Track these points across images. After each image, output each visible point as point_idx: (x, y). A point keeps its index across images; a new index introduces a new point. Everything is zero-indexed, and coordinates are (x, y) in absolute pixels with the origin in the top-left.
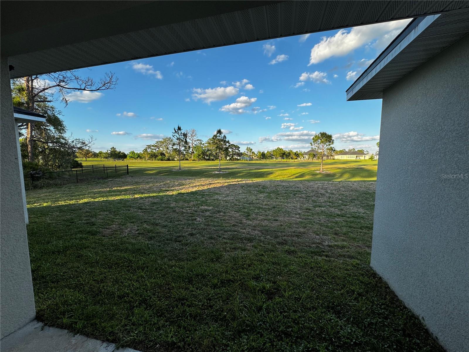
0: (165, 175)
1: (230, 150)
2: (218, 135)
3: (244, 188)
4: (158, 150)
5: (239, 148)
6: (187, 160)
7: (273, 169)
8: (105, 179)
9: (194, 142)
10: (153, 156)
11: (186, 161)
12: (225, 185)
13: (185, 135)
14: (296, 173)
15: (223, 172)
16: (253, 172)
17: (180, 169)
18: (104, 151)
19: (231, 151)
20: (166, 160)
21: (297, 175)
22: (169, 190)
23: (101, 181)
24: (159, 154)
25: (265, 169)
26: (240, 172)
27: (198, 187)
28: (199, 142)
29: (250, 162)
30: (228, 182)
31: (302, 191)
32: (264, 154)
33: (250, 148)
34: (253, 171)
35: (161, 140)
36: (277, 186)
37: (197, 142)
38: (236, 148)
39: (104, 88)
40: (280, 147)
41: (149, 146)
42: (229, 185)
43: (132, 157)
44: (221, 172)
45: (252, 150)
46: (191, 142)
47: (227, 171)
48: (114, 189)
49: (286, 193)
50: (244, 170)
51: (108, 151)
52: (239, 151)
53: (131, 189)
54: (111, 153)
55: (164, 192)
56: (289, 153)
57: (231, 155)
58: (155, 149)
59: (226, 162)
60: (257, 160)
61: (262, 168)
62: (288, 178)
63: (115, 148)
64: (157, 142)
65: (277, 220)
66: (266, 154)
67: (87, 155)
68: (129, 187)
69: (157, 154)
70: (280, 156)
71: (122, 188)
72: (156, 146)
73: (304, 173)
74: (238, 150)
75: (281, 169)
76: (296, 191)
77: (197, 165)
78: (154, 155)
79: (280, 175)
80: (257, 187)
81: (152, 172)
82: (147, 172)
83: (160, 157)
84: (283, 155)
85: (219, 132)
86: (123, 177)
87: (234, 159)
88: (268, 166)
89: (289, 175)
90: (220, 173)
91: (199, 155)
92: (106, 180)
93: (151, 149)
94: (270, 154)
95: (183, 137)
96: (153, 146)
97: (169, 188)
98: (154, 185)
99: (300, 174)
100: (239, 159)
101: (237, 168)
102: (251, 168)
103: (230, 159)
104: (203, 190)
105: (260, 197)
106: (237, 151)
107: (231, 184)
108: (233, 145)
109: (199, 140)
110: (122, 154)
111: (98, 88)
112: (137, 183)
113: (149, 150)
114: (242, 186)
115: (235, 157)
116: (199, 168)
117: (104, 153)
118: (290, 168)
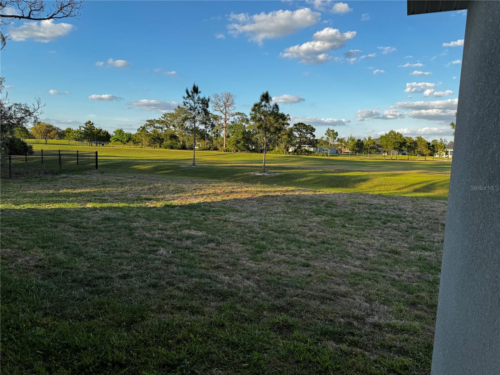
0: (166, 174)
1: (296, 134)
2: (263, 103)
3: (290, 203)
4: (166, 129)
5: (313, 130)
6: (216, 149)
7: (370, 173)
8: (57, 174)
9: (228, 117)
10: (157, 140)
11: (215, 152)
12: (257, 196)
13: (205, 103)
14: (416, 182)
15: (270, 173)
16: (327, 176)
17: (194, 164)
18: (75, 128)
19: (298, 136)
20: (179, 149)
21: (417, 187)
22: (150, 199)
23: (49, 177)
24: (168, 137)
25: (355, 171)
26: (302, 176)
27: (205, 197)
28: (239, 116)
29: (331, 158)
30: (265, 192)
31: (405, 218)
32: (362, 144)
33: (333, 131)
34: (327, 174)
35: (173, 111)
36: (358, 204)
37: (236, 117)
38: (307, 131)
39: (60, 14)
40: (397, 131)
41: (151, 123)
42: (265, 196)
43: (118, 140)
44: (265, 174)
45: (337, 134)
46: (223, 116)
47: (278, 173)
48: (61, 191)
49: (368, 218)
50: (312, 172)
51: (80, 127)
52: (314, 136)
53: (89, 193)
54: (85, 131)
55: (142, 202)
56: (415, 143)
57: (297, 143)
58: (162, 128)
59: (286, 155)
60: (347, 154)
61: (348, 169)
62: (397, 191)
63: (93, 124)
64: (165, 115)
65: (308, 266)
66: (365, 144)
67: (49, 134)
68: (88, 190)
69: (163, 137)
70: (395, 149)
71: (75, 191)
72: (163, 122)
73: (434, 183)
74: (312, 134)
75: (388, 172)
76: (393, 216)
77: (229, 159)
78: (159, 138)
79: (381, 185)
80: (316, 203)
81: (145, 168)
82: (135, 167)
83: (169, 142)
84: (401, 146)
85: (266, 97)
86: (88, 172)
87: (302, 151)
88: (363, 166)
89: (401, 186)
90: (264, 176)
91: (238, 142)
92: (58, 177)
93: (154, 127)
94: (374, 143)
95: (201, 105)
96: (157, 122)
97: (155, 195)
98: (131, 190)
99: (424, 184)
100: (311, 152)
101: (299, 168)
102: (327, 168)
103: (295, 151)
104: (213, 202)
105: (311, 222)
106: (309, 136)
107: (269, 196)
108: (302, 124)
109: (239, 114)
110: (104, 134)
111: (50, 15)
112: (104, 184)
113: (150, 130)
114: (288, 200)
115: (306, 147)
116: (229, 165)
117: (75, 132)
118: (409, 172)
